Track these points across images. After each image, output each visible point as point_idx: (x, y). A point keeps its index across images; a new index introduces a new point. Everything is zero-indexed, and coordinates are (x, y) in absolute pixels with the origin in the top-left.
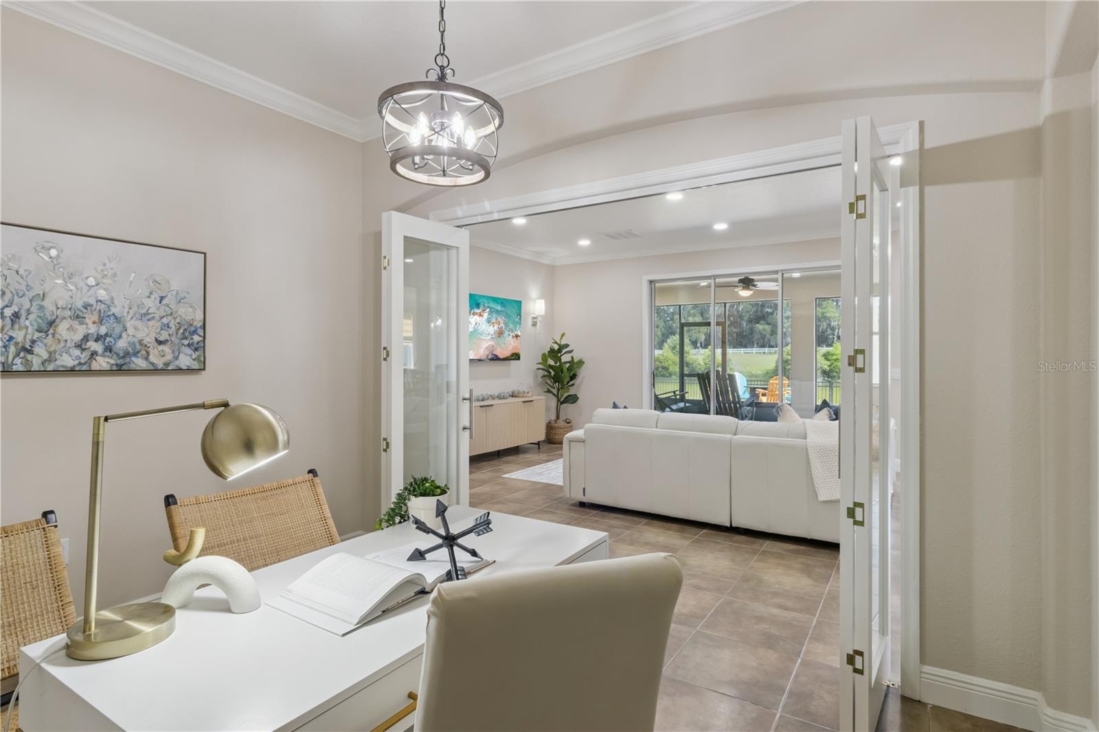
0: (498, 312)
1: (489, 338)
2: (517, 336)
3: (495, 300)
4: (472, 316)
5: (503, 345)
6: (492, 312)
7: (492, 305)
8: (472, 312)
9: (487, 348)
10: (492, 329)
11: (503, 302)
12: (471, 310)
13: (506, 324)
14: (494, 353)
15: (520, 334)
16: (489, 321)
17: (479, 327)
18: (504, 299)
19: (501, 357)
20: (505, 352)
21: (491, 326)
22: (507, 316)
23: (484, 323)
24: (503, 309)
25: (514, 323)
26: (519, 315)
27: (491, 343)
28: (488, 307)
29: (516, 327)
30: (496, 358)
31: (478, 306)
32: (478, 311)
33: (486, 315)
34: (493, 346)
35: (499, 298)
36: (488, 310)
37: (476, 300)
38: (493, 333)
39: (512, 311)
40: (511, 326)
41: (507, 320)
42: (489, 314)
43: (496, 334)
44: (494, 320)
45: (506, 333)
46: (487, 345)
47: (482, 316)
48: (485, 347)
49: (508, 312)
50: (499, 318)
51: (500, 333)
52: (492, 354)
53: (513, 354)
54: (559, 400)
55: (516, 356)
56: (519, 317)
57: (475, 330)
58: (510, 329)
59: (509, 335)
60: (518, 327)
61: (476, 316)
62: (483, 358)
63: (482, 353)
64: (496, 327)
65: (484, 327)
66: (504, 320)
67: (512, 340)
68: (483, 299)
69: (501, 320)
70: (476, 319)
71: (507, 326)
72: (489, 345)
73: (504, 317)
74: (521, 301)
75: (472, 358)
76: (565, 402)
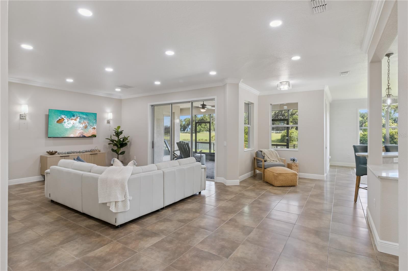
0: (84, 119)
1: (81, 129)
2: (94, 128)
3: (82, 113)
4: (71, 120)
5: (87, 132)
6: (82, 118)
7: (81, 115)
8: (71, 118)
9: (79, 133)
10: (81, 126)
11: (87, 114)
12: (70, 118)
13: (88, 123)
14: (83, 135)
15: (96, 127)
16: (80, 122)
17: (75, 125)
19: (87, 136)
21: (81, 124)
22: (89, 120)
23: (78, 123)
24: (87, 117)
25: (92, 123)
26: (96, 119)
27: (82, 131)
28: (79, 116)
29: (94, 125)
30: (84, 137)
31: (74, 116)
32: (73, 118)
33: (78, 120)
34: (82, 132)
35: (84, 112)
36: (79, 118)
38: (82, 127)
39: (91, 118)
40: (91, 124)
41: (89, 122)
42: (80, 119)
43: (84, 127)
44: (82, 122)
45: (89, 127)
46: (79, 132)
47: (76, 120)
48: (78, 132)
49: (90, 118)
50: (85, 121)
51: (86, 127)
52: (82, 135)
53: (92, 135)
54: (117, 153)
55: (94, 136)
56: (95, 120)
57: (73, 126)
58: (91, 125)
59: (90, 128)
60: (95, 124)
61: (73, 120)
62: (78, 136)
63: (77, 135)
64: (84, 125)
65: (77, 125)
66: (88, 122)
67: (92, 130)
68: (77, 113)
69: (86, 122)
70: (72, 122)
71: (90, 124)
72: (81, 132)
73: (88, 120)
74: (96, 113)
75: (73, 137)
76: (120, 154)
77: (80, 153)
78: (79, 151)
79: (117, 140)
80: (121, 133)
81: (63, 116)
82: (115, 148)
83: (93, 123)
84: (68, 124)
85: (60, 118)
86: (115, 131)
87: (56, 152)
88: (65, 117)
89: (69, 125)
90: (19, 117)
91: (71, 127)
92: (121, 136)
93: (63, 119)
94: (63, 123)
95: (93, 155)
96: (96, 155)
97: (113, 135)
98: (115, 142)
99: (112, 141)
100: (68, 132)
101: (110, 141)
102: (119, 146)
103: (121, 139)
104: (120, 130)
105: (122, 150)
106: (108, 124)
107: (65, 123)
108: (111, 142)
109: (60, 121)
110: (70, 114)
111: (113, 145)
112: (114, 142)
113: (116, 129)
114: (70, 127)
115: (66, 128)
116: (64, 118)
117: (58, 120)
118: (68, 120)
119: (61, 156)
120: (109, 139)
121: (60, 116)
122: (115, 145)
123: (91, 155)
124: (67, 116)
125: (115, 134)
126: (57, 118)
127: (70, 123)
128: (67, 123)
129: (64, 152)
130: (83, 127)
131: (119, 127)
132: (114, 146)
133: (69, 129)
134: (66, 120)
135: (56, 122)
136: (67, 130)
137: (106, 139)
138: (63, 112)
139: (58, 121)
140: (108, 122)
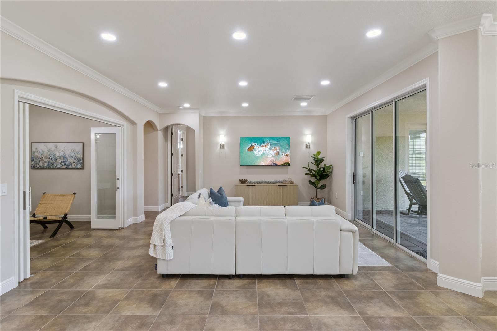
0: (275, 145)
1: (272, 156)
2: (287, 155)
3: (273, 139)
4: (261, 147)
5: (279, 159)
6: (272, 145)
7: (271, 141)
8: (261, 145)
9: (270, 161)
10: (272, 153)
11: (278, 139)
13: (280, 150)
14: (275, 163)
15: (289, 154)
16: (270, 149)
17: (266, 152)
18: (278, 137)
19: (279, 165)
20: (280, 162)
21: (272, 151)
22: (281, 146)
23: (268, 150)
24: (278, 143)
27: (273, 158)
28: (270, 143)
29: (286, 151)
30: (276, 165)
31: (264, 142)
32: (263, 145)
33: (269, 146)
34: (274, 160)
35: (275, 137)
36: (270, 144)
37: (262, 140)
39: (284, 143)
40: (283, 150)
41: (281, 148)
44: (273, 148)
45: (281, 154)
46: (271, 159)
47: (267, 147)
48: (270, 160)
49: (281, 144)
50: (276, 147)
51: (277, 154)
52: (273, 163)
53: (285, 163)
54: (316, 187)
55: (287, 164)
56: (288, 146)
57: (263, 154)
58: (283, 152)
59: (283, 155)
60: (288, 150)
61: (263, 147)
62: (269, 165)
63: (268, 163)
64: (275, 151)
65: (268, 152)
66: (279, 148)
67: (284, 157)
68: (267, 139)
69: (278, 148)
70: (262, 149)
71: (281, 151)
72: (272, 160)
73: (279, 146)
74: (289, 138)
75: (263, 165)
76: (319, 188)
77: (269, 183)
78: (269, 181)
79: (316, 170)
80: (322, 160)
81: (253, 144)
82: (313, 180)
83: (286, 149)
84: (258, 152)
85: (250, 146)
86: (313, 157)
87: (246, 181)
88: (255, 144)
89: (260, 152)
90: (219, 147)
91: (262, 154)
92: (322, 165)
93: (253, 147)
94: (253, 151)
95: (282, 187)
96: (286, 186)
97: (312, 163)
98: (314, 172)
99: (310, 170)
100: (258, 160)
101: (308, 170)
102: (318, 178)
103: (321, 168)
104: (320, 157)
105: (322, 183)
106: (308, 150)
107: (255, 150)
108: (309, 172)
109: (251, 149)
110: (260, 140)
111: (310, 175)
112: (312, 172)
113: (315, 156)
114: (260, 154)
115: (257, 155)
116: (255, 146)
117: (249, 147)
118: (258, 148)
119: (247, 186)
120: (307, 168)
121: (250, 144)
122: (314, 176)
123: (279, 186)
124: (257, 143)
125: (314, 162)
126: (248, 146)
127: (260, 150)
128: (257, 150)
129: (254, 181)
130: (274, 154)
131: (319, 153)
132: (311, 177)
133: (260, 156)
134: (256, 148)
135: (247, 150)
136: (257, 157)
137: (303, 167)
138: (253, 139)
139: (249, 149)
140: (308, 147)
